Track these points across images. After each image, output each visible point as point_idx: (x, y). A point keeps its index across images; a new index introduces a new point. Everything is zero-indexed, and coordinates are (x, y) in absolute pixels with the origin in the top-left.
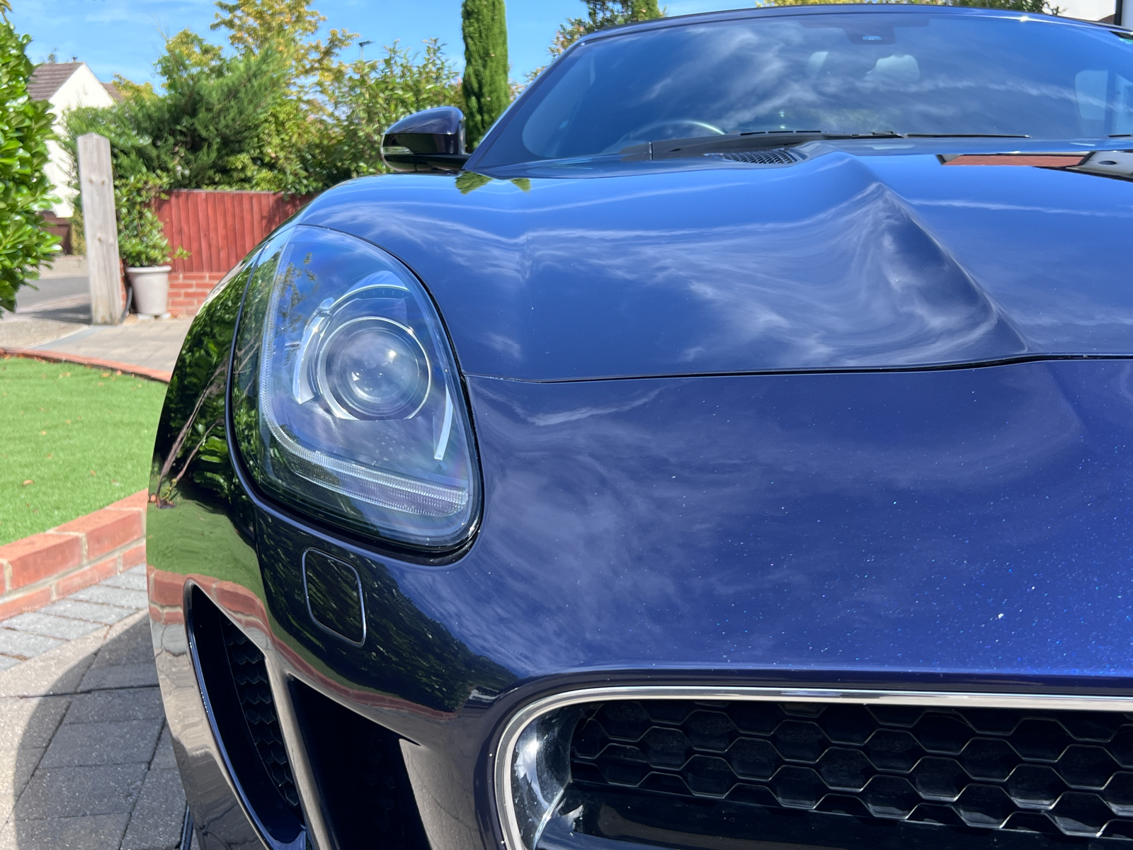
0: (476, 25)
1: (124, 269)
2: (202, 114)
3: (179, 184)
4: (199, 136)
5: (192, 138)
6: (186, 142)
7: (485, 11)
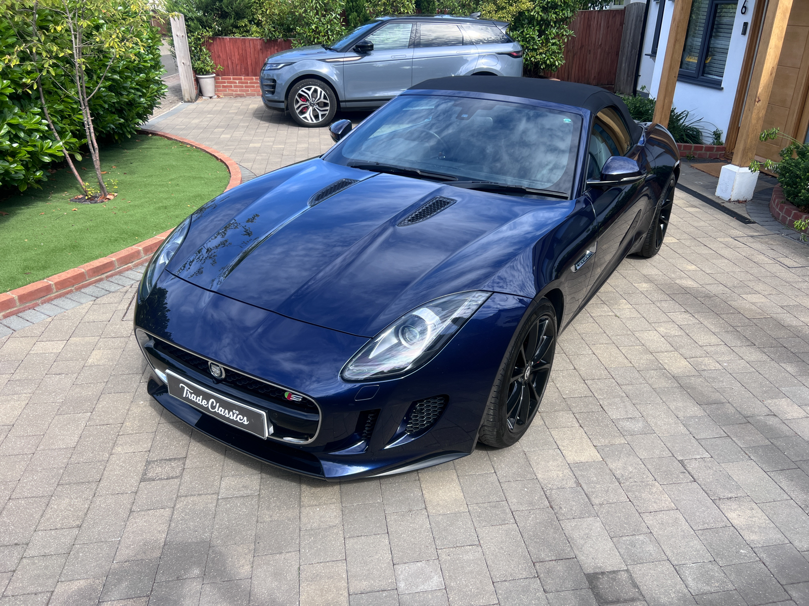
1: (195, 76)
3: (217, 34)
5: (222, 12)
6: (219, 14)
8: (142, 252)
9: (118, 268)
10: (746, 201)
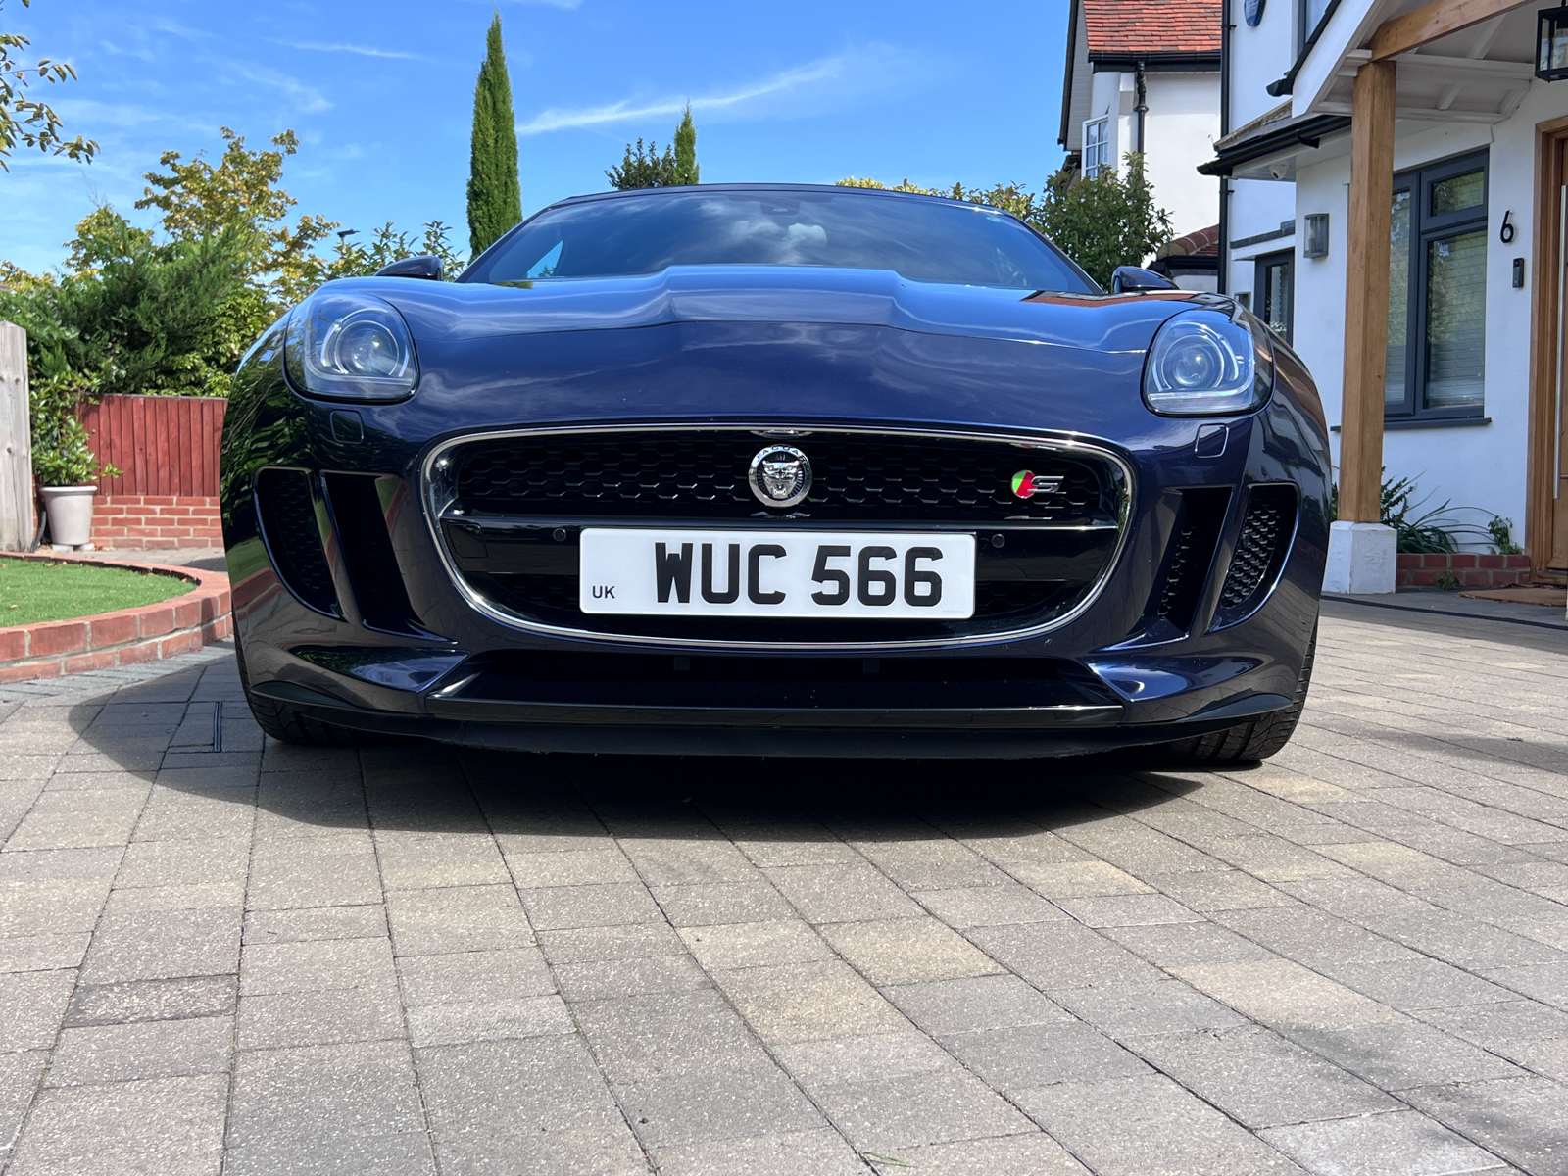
0: (485, 208)
1: (37, 489)
2: (144, 304)
3: (109, 388)
4: (140, 329)
5: (131, 333)
6: (123, 337)
7: (496, 192)
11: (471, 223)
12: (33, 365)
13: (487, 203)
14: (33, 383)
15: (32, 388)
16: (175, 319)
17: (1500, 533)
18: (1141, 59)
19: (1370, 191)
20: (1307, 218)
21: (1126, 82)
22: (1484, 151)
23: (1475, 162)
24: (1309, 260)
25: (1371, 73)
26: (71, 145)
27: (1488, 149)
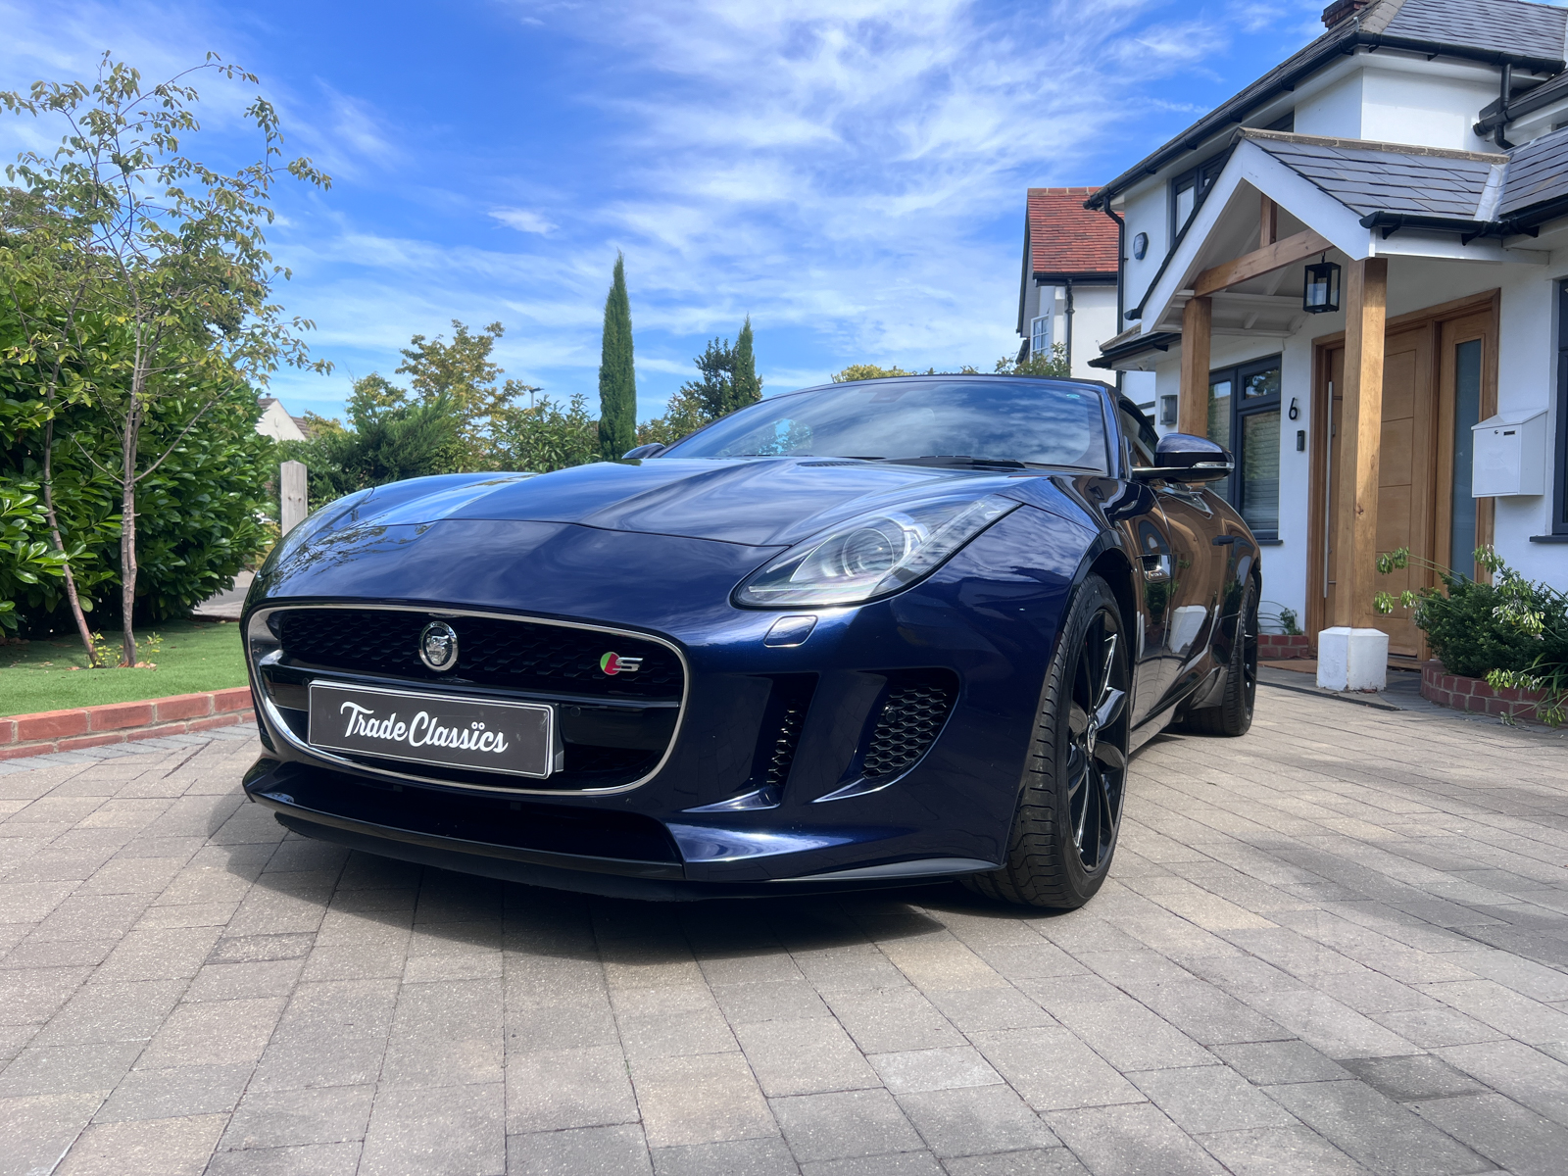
0: (610, 385)
2: (385, 448)
4: (381, 465)
5: (376, 466)
6: (370, 470)
7: (618, 375)
8: (212, 703)
9: (157, 724)
10: (1376, 690)
11: (602, 395)
12: (311, 488)
13: (612, 382)
14: (310, 500)
15: (309, 504)
16: (405, 459)
17: (1288, 620)
18: (1070, 277)
19: (1193, 385)
20: (1162, 398)
21: (1059, 294)
22: (1278, 357)
23: (1272, 363)
24: (1164, 426)
25: (1194, 307)
26: (317, 364)
27: (1281, 355)
